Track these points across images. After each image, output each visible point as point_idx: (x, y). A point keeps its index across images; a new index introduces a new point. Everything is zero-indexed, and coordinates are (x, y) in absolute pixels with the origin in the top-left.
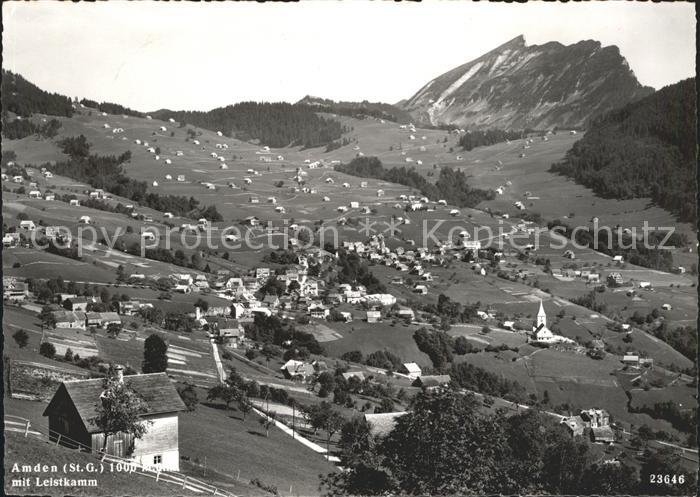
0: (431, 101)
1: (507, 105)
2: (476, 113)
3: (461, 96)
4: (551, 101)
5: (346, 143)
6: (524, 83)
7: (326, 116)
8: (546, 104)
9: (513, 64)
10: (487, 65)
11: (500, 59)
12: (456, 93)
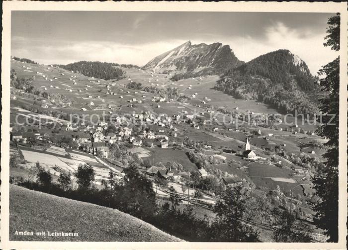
0: (154, 66)
1: (184, 67)
2: (172, 71)
3: (166, 65)
4: (203, 66)
5: (125, 77)
6: (192, 59)
7: (116, 67)
8: (201, 67)
9: (186, 52)
10: (176, 52)
11: (181, 50)
12: (164, 63)
